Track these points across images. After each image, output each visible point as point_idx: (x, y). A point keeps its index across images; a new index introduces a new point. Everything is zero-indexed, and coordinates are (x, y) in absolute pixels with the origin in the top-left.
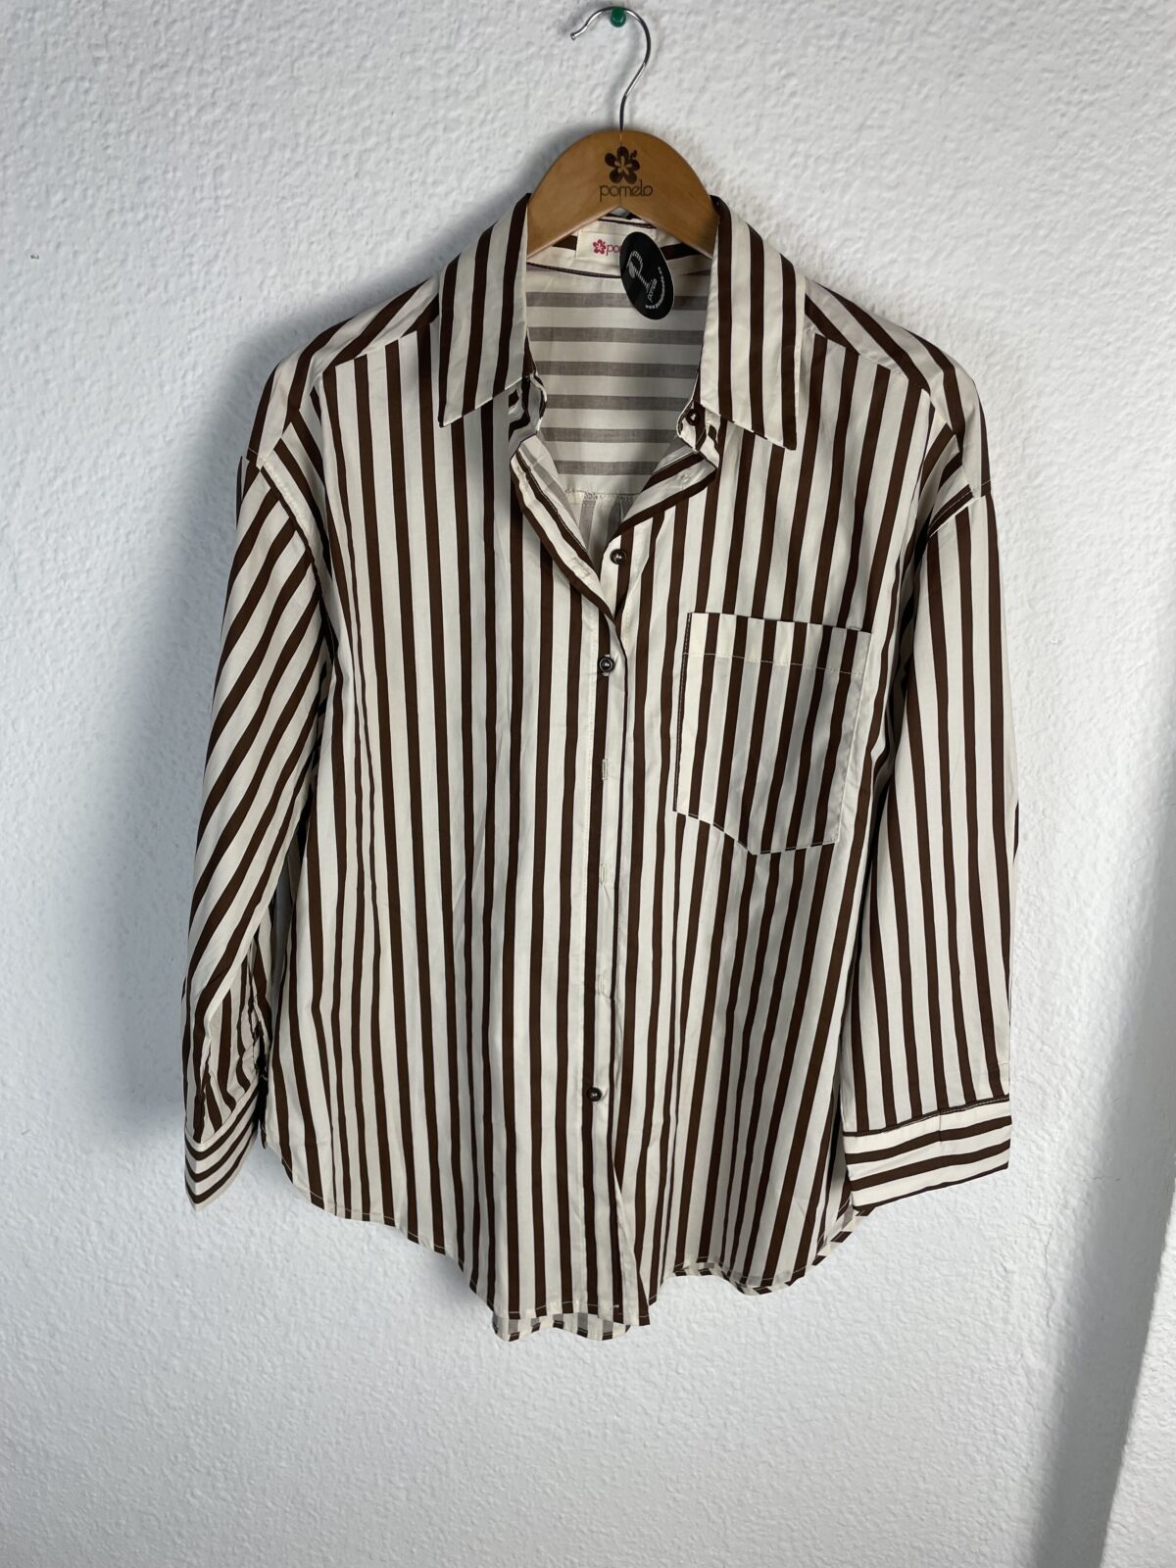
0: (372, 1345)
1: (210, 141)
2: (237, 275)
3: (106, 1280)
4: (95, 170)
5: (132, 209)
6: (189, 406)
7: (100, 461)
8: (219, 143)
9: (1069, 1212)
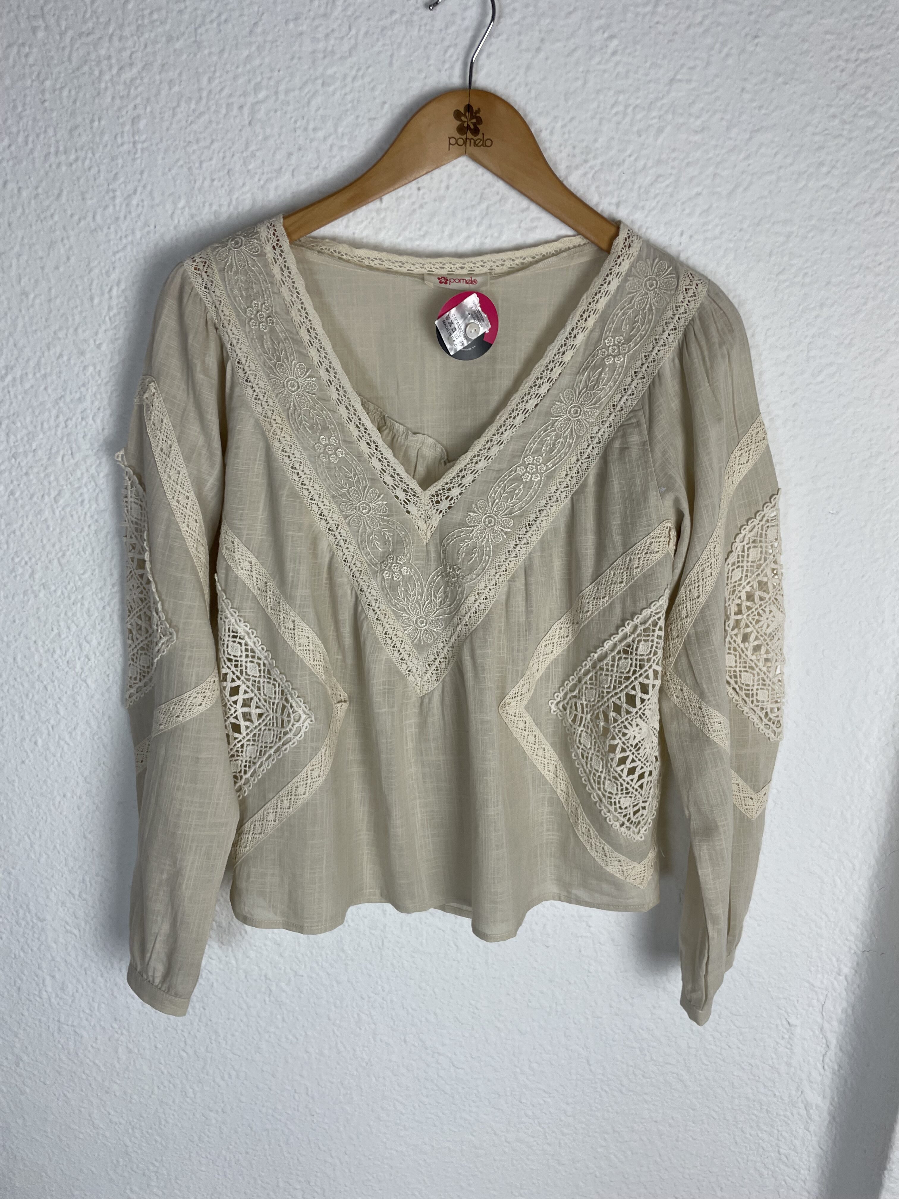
0: (273, 1076)
1: (128, 95)
2: (152, 207)
3: (59, 1021)
4: (35, 120)
5: (65, 152)
6: (114, 315)
7: (43, 361)
8: (136, 96)
9: (842, 978)
